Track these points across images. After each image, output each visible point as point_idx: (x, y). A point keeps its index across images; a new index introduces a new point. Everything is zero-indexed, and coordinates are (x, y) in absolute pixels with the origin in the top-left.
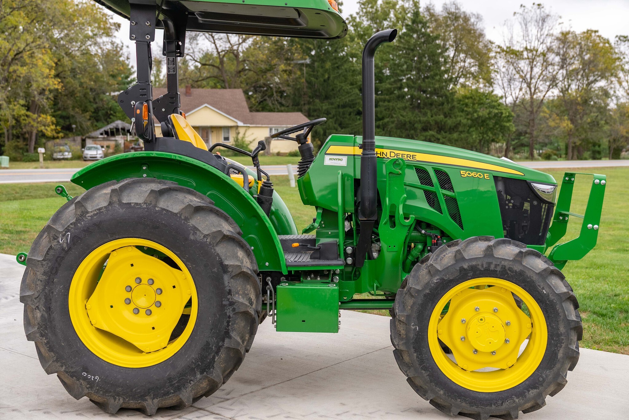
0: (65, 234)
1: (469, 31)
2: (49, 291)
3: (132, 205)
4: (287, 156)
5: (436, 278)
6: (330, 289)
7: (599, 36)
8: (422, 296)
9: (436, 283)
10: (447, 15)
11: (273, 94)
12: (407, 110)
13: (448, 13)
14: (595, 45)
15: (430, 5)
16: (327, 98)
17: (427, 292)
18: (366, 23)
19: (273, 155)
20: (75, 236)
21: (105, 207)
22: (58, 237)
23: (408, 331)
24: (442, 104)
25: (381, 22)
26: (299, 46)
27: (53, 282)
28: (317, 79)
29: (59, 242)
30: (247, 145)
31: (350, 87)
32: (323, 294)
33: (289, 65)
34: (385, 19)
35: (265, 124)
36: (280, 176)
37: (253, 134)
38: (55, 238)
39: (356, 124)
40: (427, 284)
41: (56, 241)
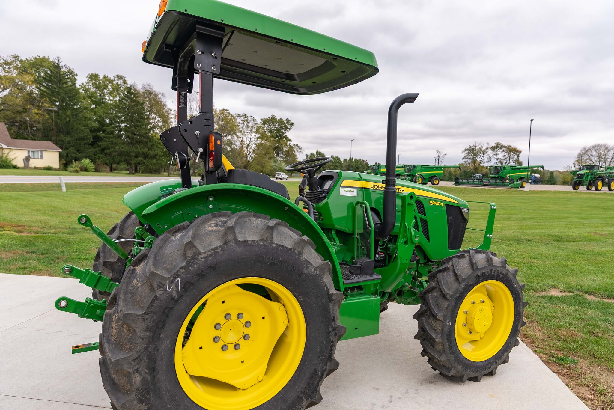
0: (173, 281)
1: (158, 102)
2: (154, 349)
3: (250, 242)
4: (42, 170)
5: (463, 285)
6: (375, 299)
7: (229, 113)
8: (454, 299)
9: (463, 288)
10: (144, 91)
11: (27, 128)
12: (125, 145)
13: (145, 90)
14: (226, 117)
15: (135, 84)
16: (68, 133)
17: (458, 296)
18: (93, 90)
19: (31, 168)
20: (188, 282)
21: (220, 247)
22: (164, 285)
23: (443, 327)
24: (147, 142)
25: (103, 90)
26: (48, 99)
27: (159, 338)
28: (61, 121)
29: (166, 290)
30: (10, 161)
31: (84, 128)
32: (371, 304)
33: (41, 110)
34: (105, 89)
35: (24, 148)
36: (47, 183)
37: (15, 154)
38: (161, 286)
39: (89, 151)
40: (457, 290)
41: (162, 289)
